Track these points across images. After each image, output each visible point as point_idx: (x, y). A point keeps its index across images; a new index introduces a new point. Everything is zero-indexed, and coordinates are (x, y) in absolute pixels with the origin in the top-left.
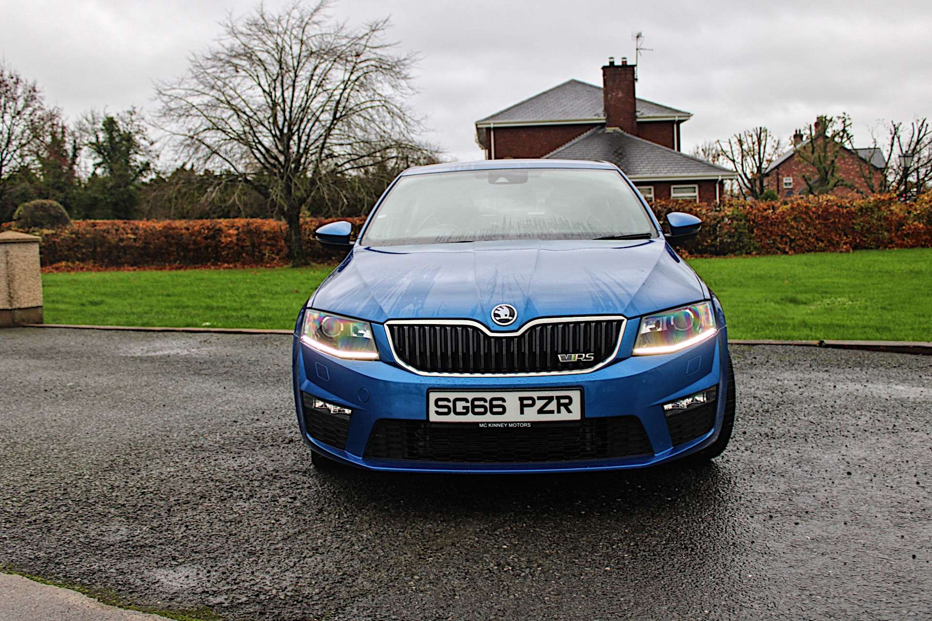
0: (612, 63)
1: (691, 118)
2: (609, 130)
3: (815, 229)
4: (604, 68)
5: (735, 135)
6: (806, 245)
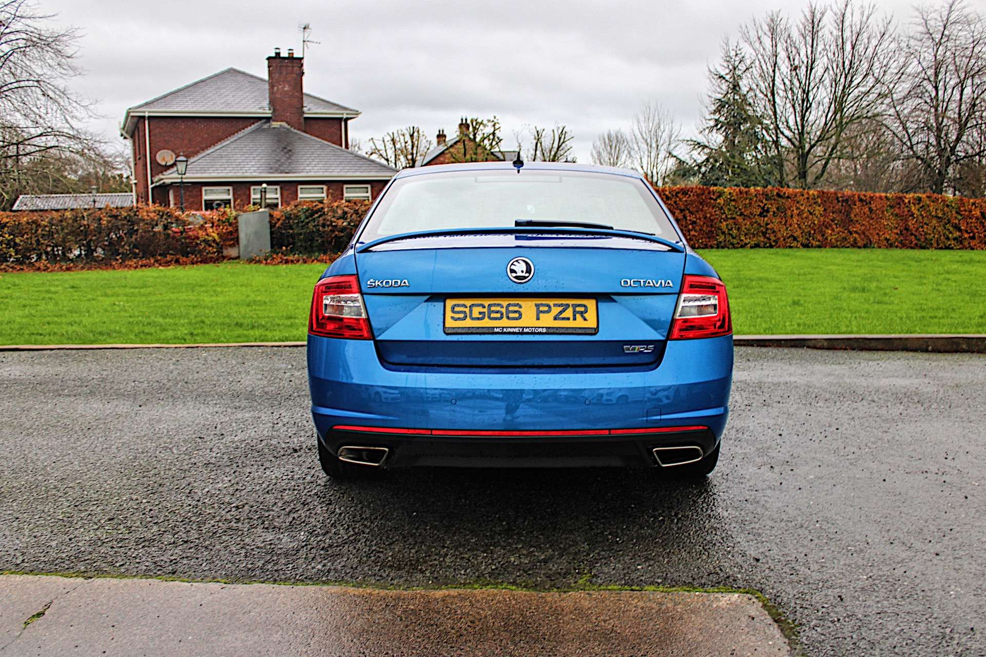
0: (278, 54)
1: (360, 116)
2: (275, 124)
4: (269, 59)
5: (388, 134)
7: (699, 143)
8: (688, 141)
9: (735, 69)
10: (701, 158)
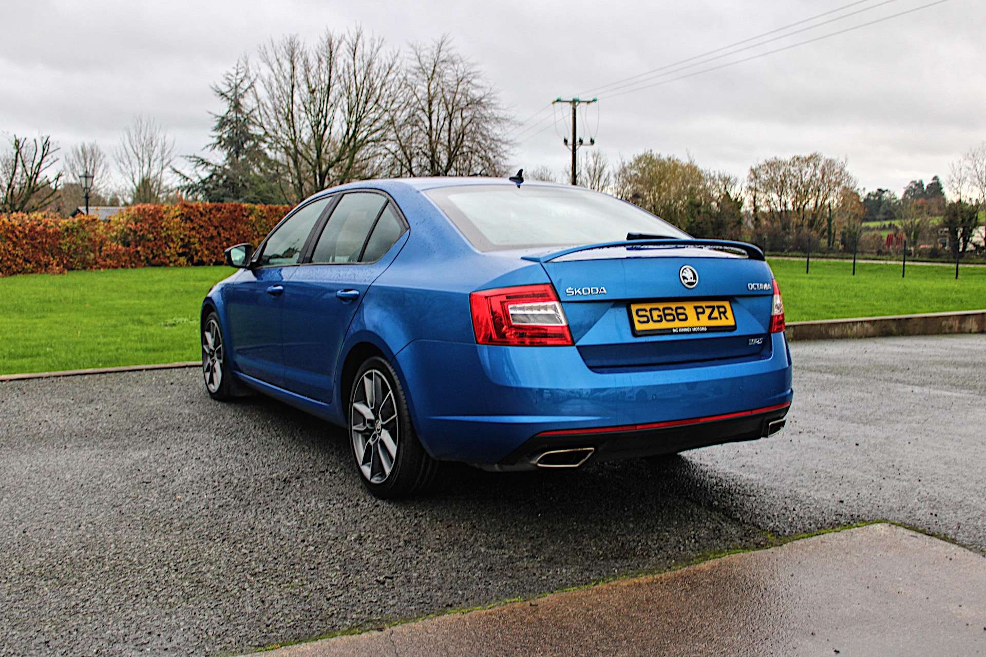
3: (22, 249)
6: (14, 267)
7: (202, 160)
8: (191, 157)
9: (236, 87)
10: (205, 174)
